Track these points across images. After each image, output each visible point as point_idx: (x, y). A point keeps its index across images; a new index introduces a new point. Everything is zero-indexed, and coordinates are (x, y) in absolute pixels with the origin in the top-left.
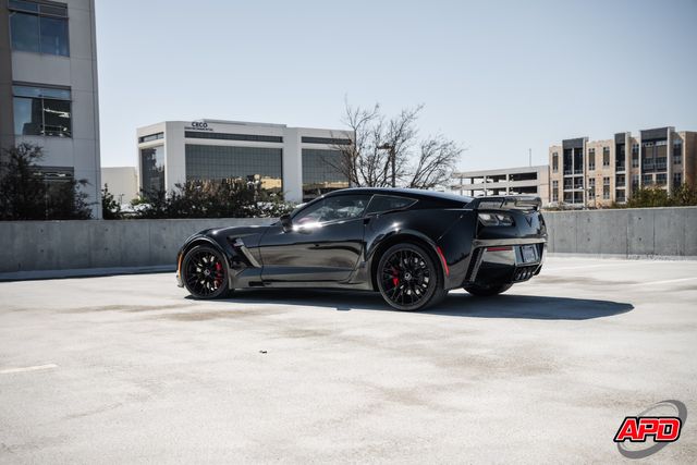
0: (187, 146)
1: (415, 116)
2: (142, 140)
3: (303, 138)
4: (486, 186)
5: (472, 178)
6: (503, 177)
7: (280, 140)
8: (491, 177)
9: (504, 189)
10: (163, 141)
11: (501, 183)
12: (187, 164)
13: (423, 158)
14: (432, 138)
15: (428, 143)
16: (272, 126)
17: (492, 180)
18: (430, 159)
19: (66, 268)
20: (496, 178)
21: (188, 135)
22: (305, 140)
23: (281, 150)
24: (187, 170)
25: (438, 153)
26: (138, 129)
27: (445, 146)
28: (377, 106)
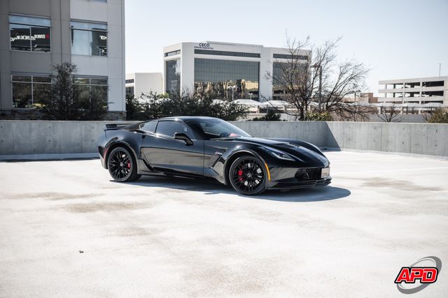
0: (196, 59)
1: (335, 45)
2: (167, 55)
3: (274, 55)
4: (404, 90)
5: (395, 85)
6: (418, 84)
7: (258, 56)
8: (409, 84)
9: (418, 93)
10: (180, 55)
11: (416, 88)
12: (195, 71)
13: (341, 74)
14: (349, 61)
15: (345, 64)
16: (253, 46)
17: (409, 86)
18: (346, 76)
19: (66, 153)
20: (413, 85)
21: (197, 52)
22: (276, 56)
23: (259, 63)
24: (195, 75)
25: (351, 72)
26: (165, 48)
27: (356, 67)
28: (308, 38)
